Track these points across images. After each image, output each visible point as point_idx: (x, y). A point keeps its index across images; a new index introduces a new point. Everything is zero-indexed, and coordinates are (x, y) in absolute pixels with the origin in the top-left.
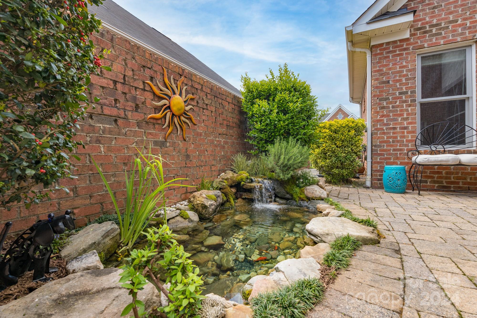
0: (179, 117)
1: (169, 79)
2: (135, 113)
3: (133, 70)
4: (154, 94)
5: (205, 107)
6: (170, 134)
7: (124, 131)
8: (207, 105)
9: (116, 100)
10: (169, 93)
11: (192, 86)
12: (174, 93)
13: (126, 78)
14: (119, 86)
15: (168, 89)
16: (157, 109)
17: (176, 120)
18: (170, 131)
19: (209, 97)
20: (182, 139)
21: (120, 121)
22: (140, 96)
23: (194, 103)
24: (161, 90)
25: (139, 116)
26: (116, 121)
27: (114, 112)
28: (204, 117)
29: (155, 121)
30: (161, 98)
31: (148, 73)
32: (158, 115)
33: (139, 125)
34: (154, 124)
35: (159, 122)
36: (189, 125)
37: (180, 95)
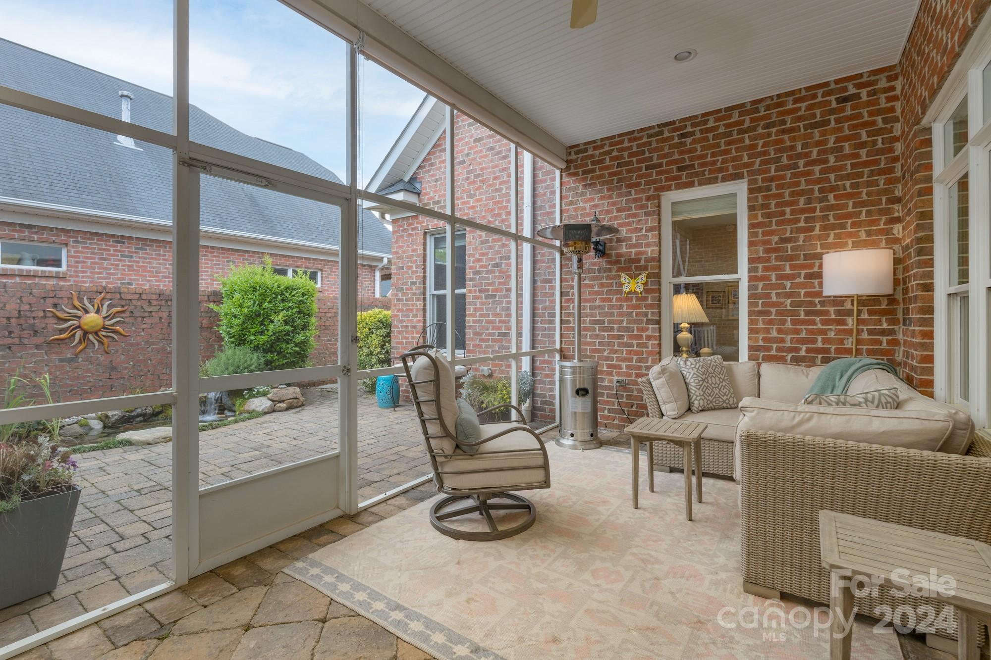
0: (96, 333)
1: (80, 300)
2: (35, 338)
3: (30, 304)
4: (59, 318)
5: (147, 314)
6: (81, 351)
7: (19, 355)
8: (151, 312)
9: (10, 332)
10: (79, 313)
11: (121, 299)
12: (87, 312)
13: (22, 313)
14: (13, 321)
15: (78, 309)
16: (62, 331)
17: (91, 337)
18: (81, 347)
19: (154, 303)
20: (103, 353)
21: (14, 348)
22: (40, 324)
23: (128, 314)
24: (69, 313)
25: (39, 340)
26: (10, 348)
27: (8, 341)
28: (144, 326)
29: (59, 342)
30: (66, 321)
31: (50, 301)
32: (63, 336)
33: (38, 347)
34: (59, 344)
35: (67, 341)
36: (114, 338)
37: (98, 311)
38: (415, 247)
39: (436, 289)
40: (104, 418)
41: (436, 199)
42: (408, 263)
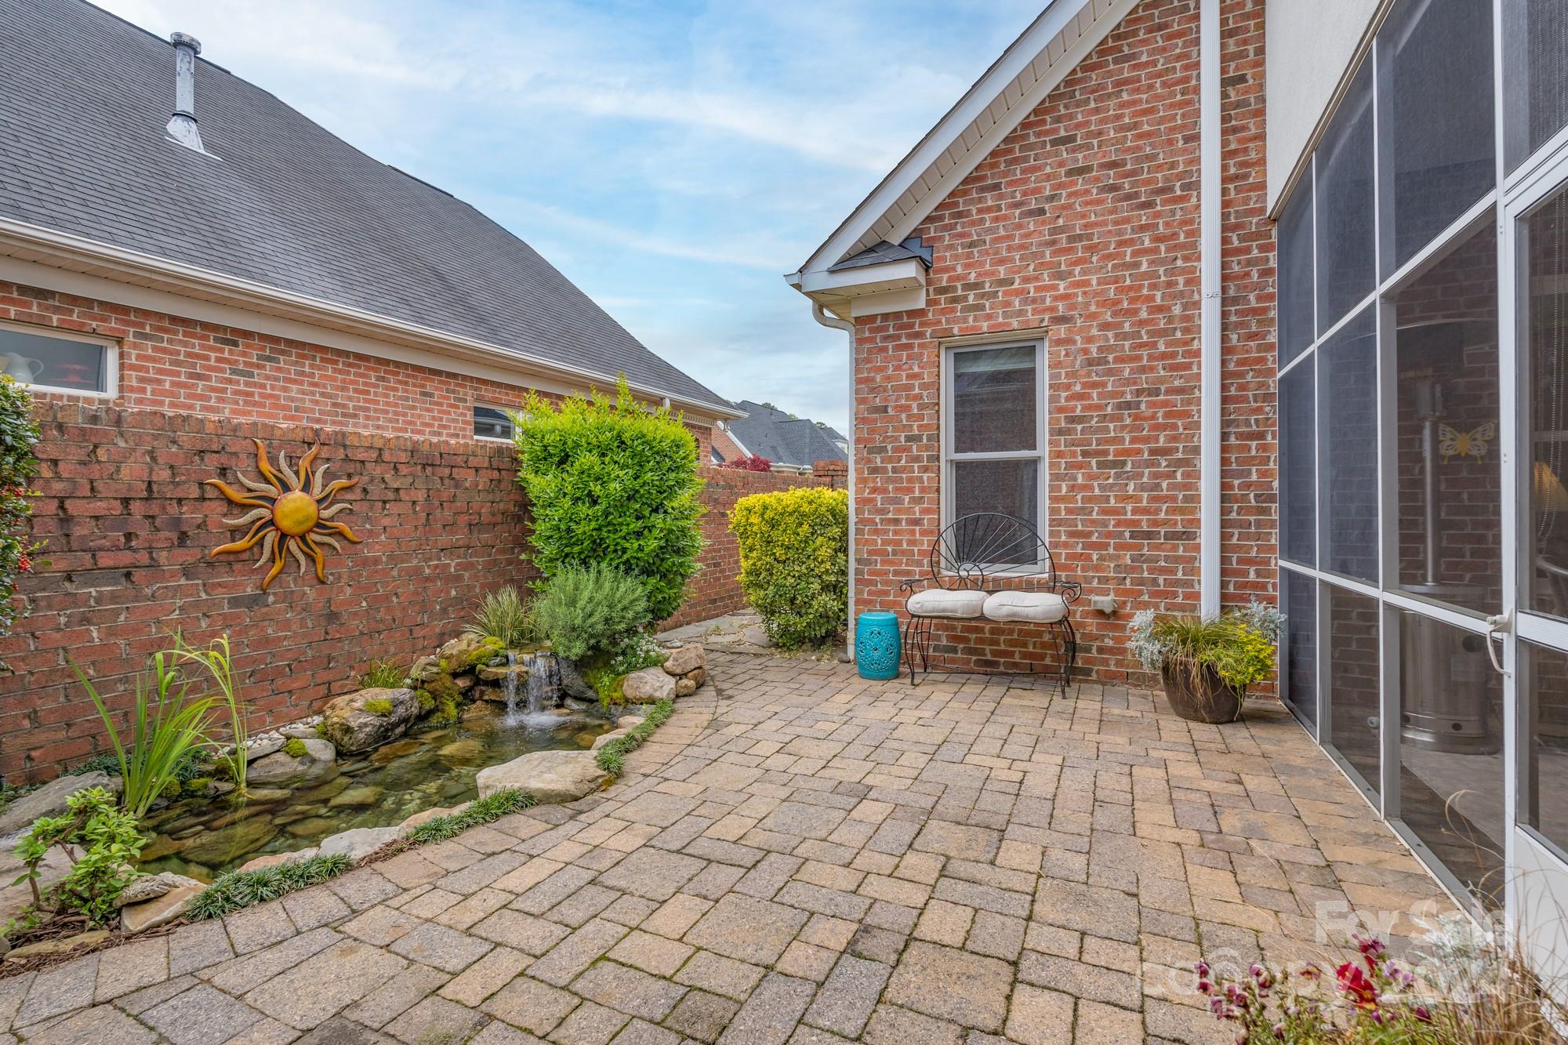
0: (303, 538)
1: (273, 460)
2: (181, 551)
3: (172, 467)
4: (230, 502)
5: (391, 495)
6: (274, 578)
7: (148, 591)
8: (397, 490)
9: (129, 536)
10: (272, 491)
11: (347, 459)
12: (286, 488)
13: (155, 488)
14: (136, 507)
15: (268, 482)
16: (235, 533)
17: (292, 545)
18: (274, 571)
19: (403, 470)
20: (315, 582)
21: (138, 575)
22: (190, 515)
23: (357, 494)
24: (250, 490)
25: (189, 555)
26: (128, 575)
27: (126, 558)
28: (386, 521)
29: (231, 558)
30: (245, 508)
31: (211, 463)
32: (240, 544)
33: (187, 573)
34: (230, 563)
35: (245, 556)
36: (335, 548)
37: (306, 488)
38: (916, 369)
39: (957, 450)
40: (338, 735)
41: (972, 278)
42: (898, 398)
